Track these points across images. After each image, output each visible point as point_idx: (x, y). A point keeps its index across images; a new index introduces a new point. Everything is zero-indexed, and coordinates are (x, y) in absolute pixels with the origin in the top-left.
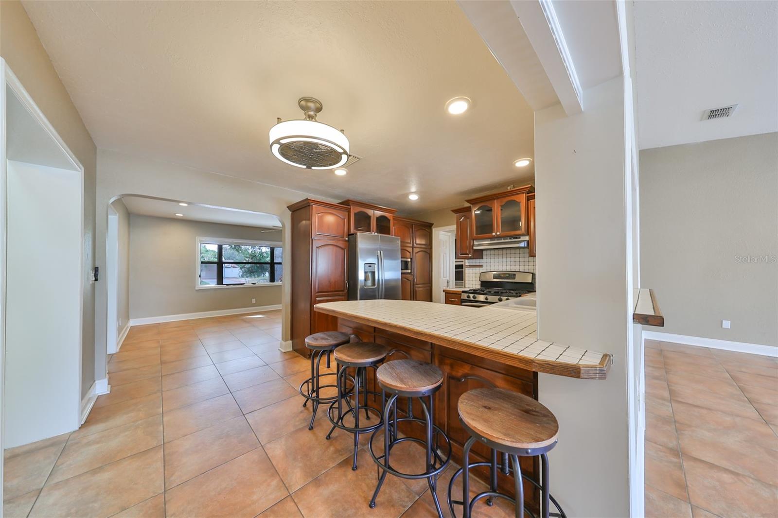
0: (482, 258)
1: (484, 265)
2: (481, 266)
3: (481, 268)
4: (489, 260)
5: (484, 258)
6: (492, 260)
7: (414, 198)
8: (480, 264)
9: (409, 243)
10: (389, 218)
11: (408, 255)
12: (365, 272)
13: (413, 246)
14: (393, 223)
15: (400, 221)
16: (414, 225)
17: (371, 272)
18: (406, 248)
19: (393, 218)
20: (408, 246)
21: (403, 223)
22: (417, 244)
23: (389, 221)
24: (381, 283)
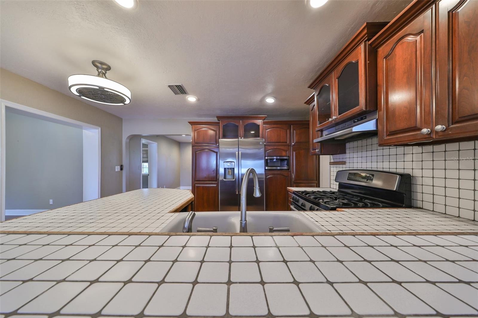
0: (345, 153)
1: (347, 161)
2: (344, 163)
3: (344, 166)
4: (351, 155)
5: (347, 152)
6: (355, 155)
7: (270, 101)
8: (344, 160)
9: (286, 142)
10: (259, 124)
11: (284, 153)
12: (225, 169)
13: (291, 144)
14: (263, 127)
15: (274, 124)
16: (292, 126)
17: (231, 168)
18: (282, 147)
19: (264, 123)
20: (285, 146)
21: (278, 126)
22: (296, 143)
23: (259, 126)
24: (237, 176)
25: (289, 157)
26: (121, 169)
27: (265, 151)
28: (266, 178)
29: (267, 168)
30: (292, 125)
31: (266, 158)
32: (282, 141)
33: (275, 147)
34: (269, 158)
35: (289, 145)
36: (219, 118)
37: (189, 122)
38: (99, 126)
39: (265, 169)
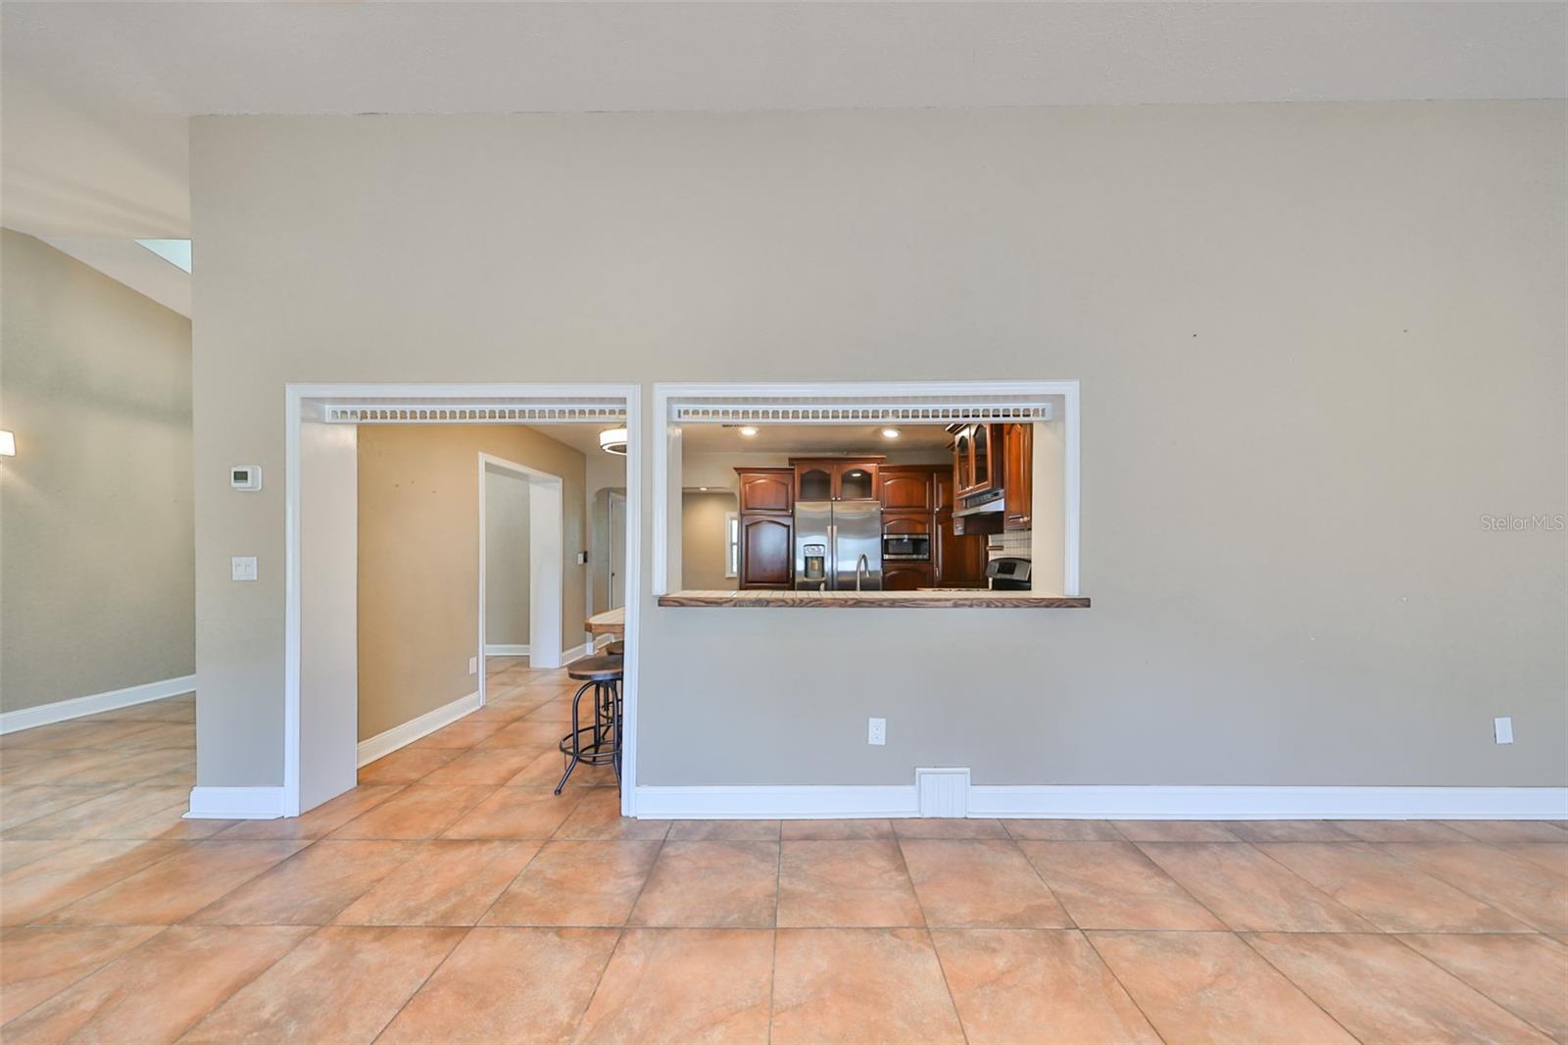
0: (1002, 533)
1: (1005, 544)
2: (1001, 548)
3: (1001, 552)
8: (1002, 544)
9: (925, 507)
10: (870, 472)
11: (919, 528)
12: (806, 558)
13: (933, 510)
14: (879, 477)
15: (900, 471)
16: (935, 475)
17: (817, 558)
18: (916, 517)
19: (881, 469)
20: (920, 513)
21: (908, 474)
22: (943, 507)
23: (870, 475)
24: (830, 574)
25: (929, 534)
26: (585, 560)
27: (883, 524)
28: (883, 578)
29: (886, 557)
30: (935, 472)
31: (885, 537)
32: (915, 504)
33: (903, 517)
34: (891, 537)
35: (930, 512)
36: (792, 460)
37: (735, 469)
38: (561, 476)
39: (883, 559)
